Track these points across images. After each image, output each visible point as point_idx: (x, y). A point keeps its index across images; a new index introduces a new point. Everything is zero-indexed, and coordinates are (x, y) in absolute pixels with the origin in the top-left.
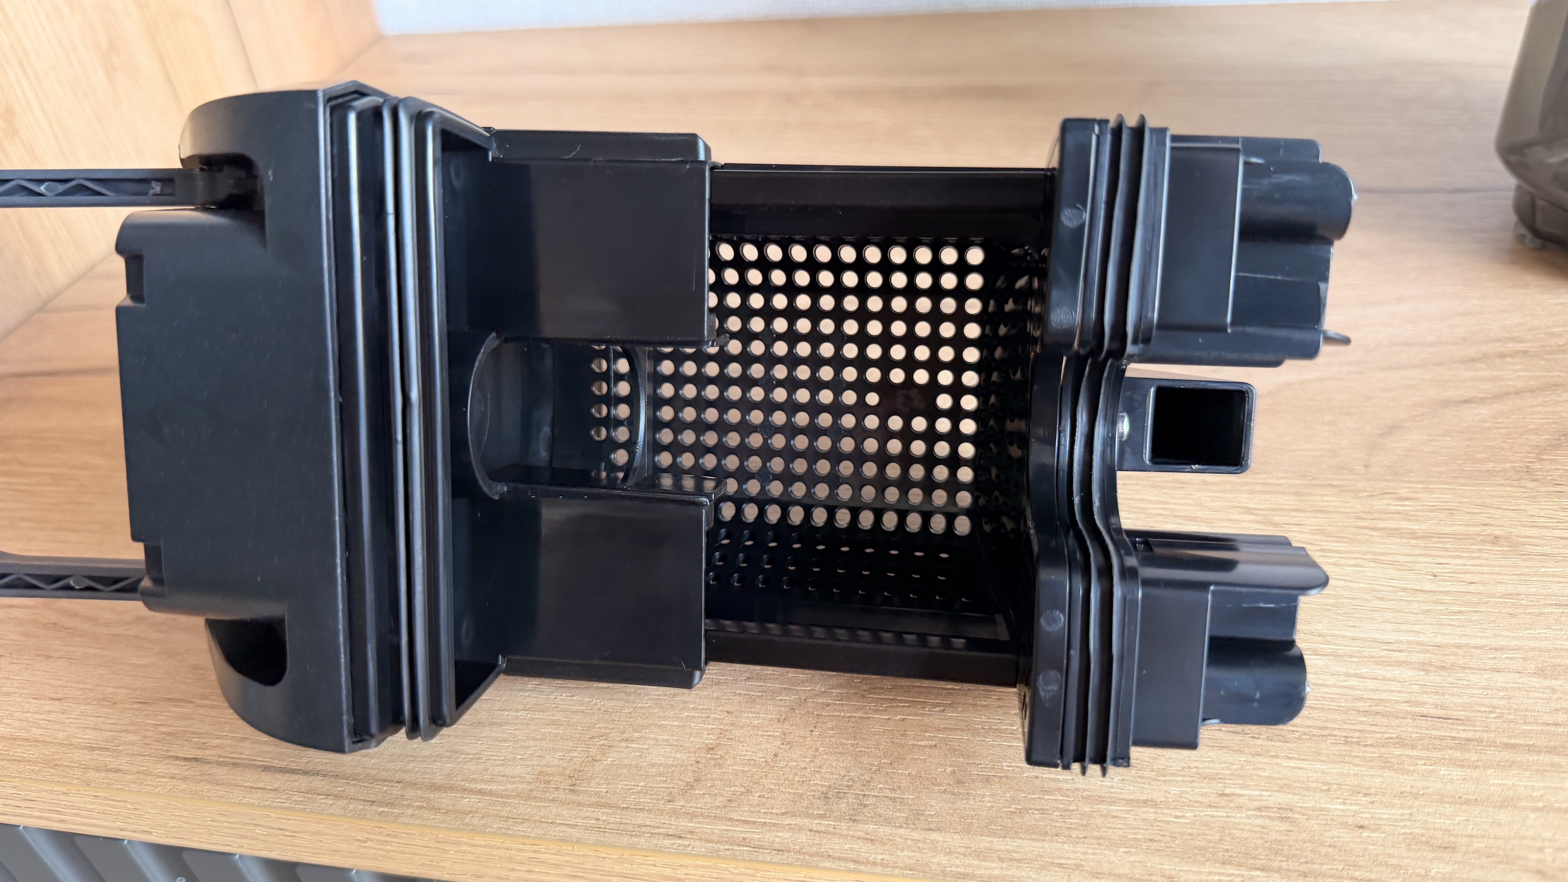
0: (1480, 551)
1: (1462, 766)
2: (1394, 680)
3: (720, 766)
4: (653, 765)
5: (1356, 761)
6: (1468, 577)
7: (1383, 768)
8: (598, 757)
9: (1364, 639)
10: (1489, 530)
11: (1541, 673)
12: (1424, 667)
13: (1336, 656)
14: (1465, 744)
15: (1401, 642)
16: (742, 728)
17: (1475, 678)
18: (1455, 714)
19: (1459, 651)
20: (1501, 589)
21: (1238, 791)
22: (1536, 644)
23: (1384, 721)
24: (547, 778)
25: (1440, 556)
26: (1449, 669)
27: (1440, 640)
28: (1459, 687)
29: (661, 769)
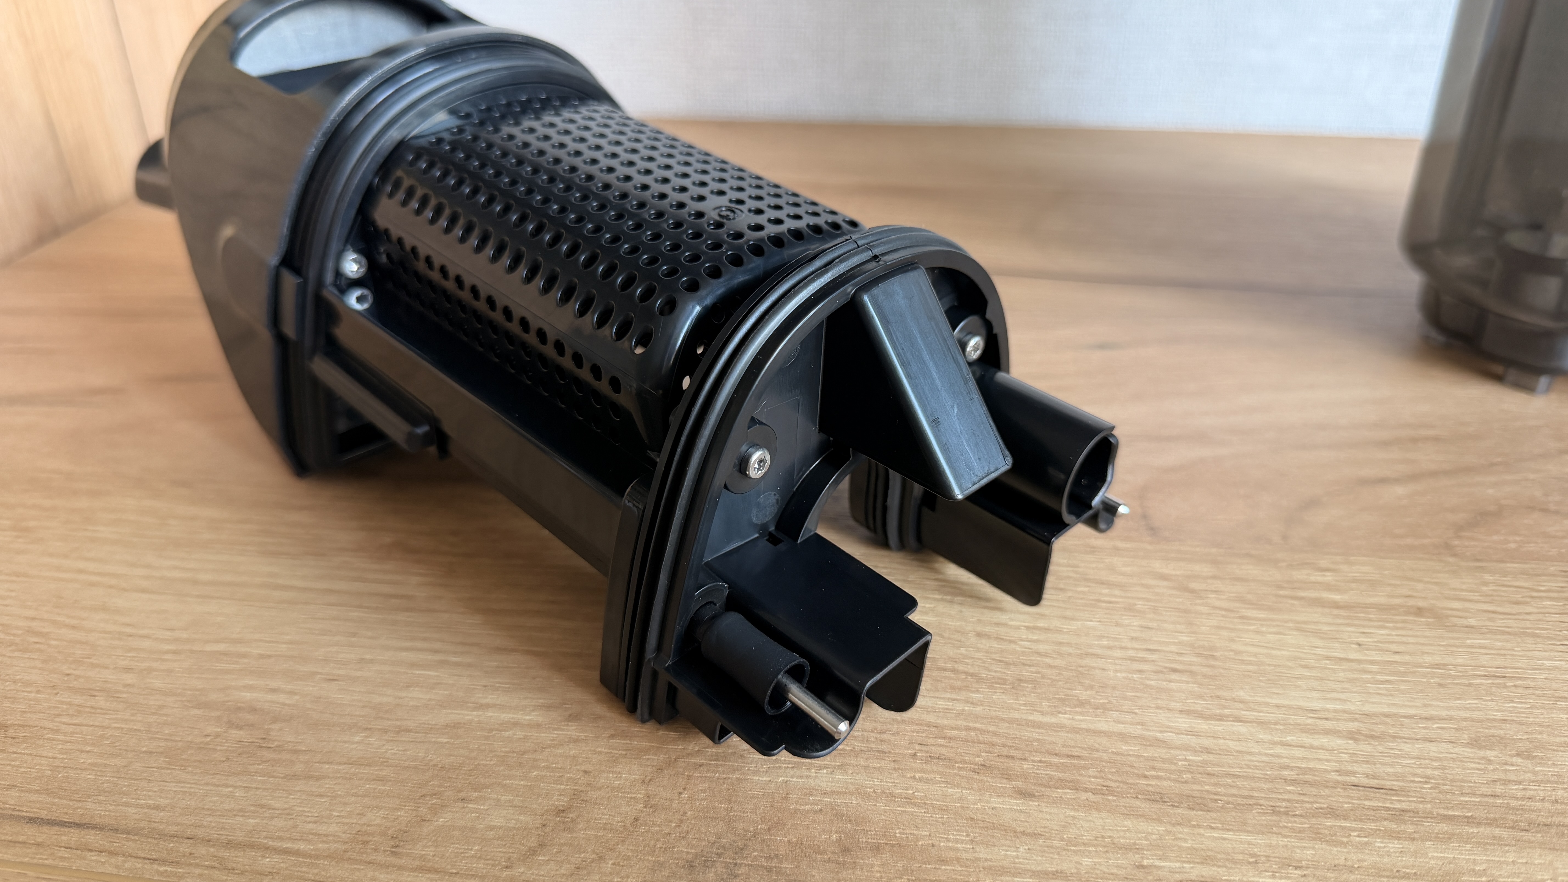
0: (1404, 621)
1: (1398, 838)
2: (1322, 748)
3: (569, 830)
4: (492, 828)
5: (1285, 832)
6: (1394, 647)
7: (1314, 839)
8: (429, 817)
9: (1290, 707)
10: (1411, 602)
11: (1475, 743)
12: (1353, 736)
13: (1261, 723)
14: (1399, 815)
15: (1328, 710)
16: (600, 789)
17: (1406, 747)
18: (1388, 784)
19: (1388, 720)
20: (1428, 659)
21: (1157, 863)
22: (1467, 714)
23: (1314, 791)
24: (366, 838)
25: (1364, 626)
26: (1379, 737)
27: (1368, 708)
28: (1390, 756)
29: (501, 832)
